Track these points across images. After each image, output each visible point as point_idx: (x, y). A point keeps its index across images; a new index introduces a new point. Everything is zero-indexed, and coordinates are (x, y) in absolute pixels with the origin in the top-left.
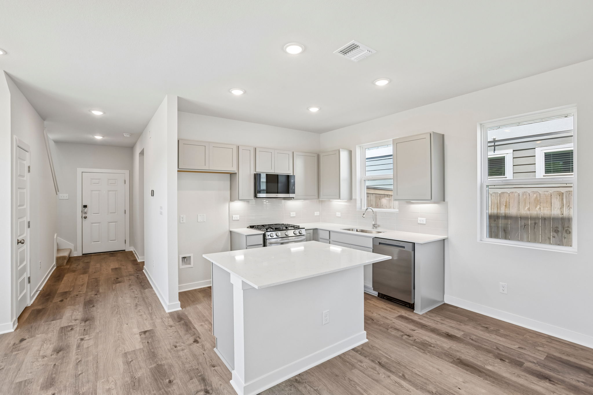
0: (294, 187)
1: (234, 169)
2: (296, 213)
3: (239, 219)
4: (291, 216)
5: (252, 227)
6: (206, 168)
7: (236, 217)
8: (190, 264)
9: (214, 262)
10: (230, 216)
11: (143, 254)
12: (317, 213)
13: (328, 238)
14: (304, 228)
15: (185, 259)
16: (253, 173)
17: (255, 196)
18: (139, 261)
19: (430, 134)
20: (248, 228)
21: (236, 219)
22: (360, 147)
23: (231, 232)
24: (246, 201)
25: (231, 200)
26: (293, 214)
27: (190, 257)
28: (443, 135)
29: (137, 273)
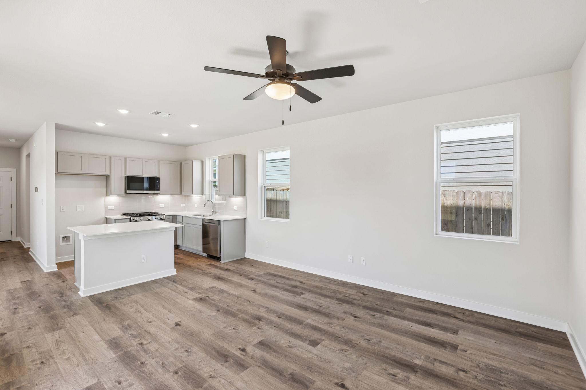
0: (159, 186)
1: (107, 173)
2: (164, 205)
3: (113, 209)
4: (160, 207)
5: (124, 214)
6: (83, 172)
7: (110, 207)
8: (69, 242)
9: (75, 231)
10: (106, 207)
11: (29, 241)
12: (183, 205)
13: (182, 221)
14: (164, 215)
15: (66, 238)
16: (124, 175)
17: (126, 193)
18: (25, 247)
19: (234, 155)
20: (121, 215)
21: (111, 209)
22: (209, 158)
23: (106, 218)
24: (121, 196)
25: (107, 195)
26: (162, 205)
27: (69, 237)
28: (245, 156)
29: (23, 254)
